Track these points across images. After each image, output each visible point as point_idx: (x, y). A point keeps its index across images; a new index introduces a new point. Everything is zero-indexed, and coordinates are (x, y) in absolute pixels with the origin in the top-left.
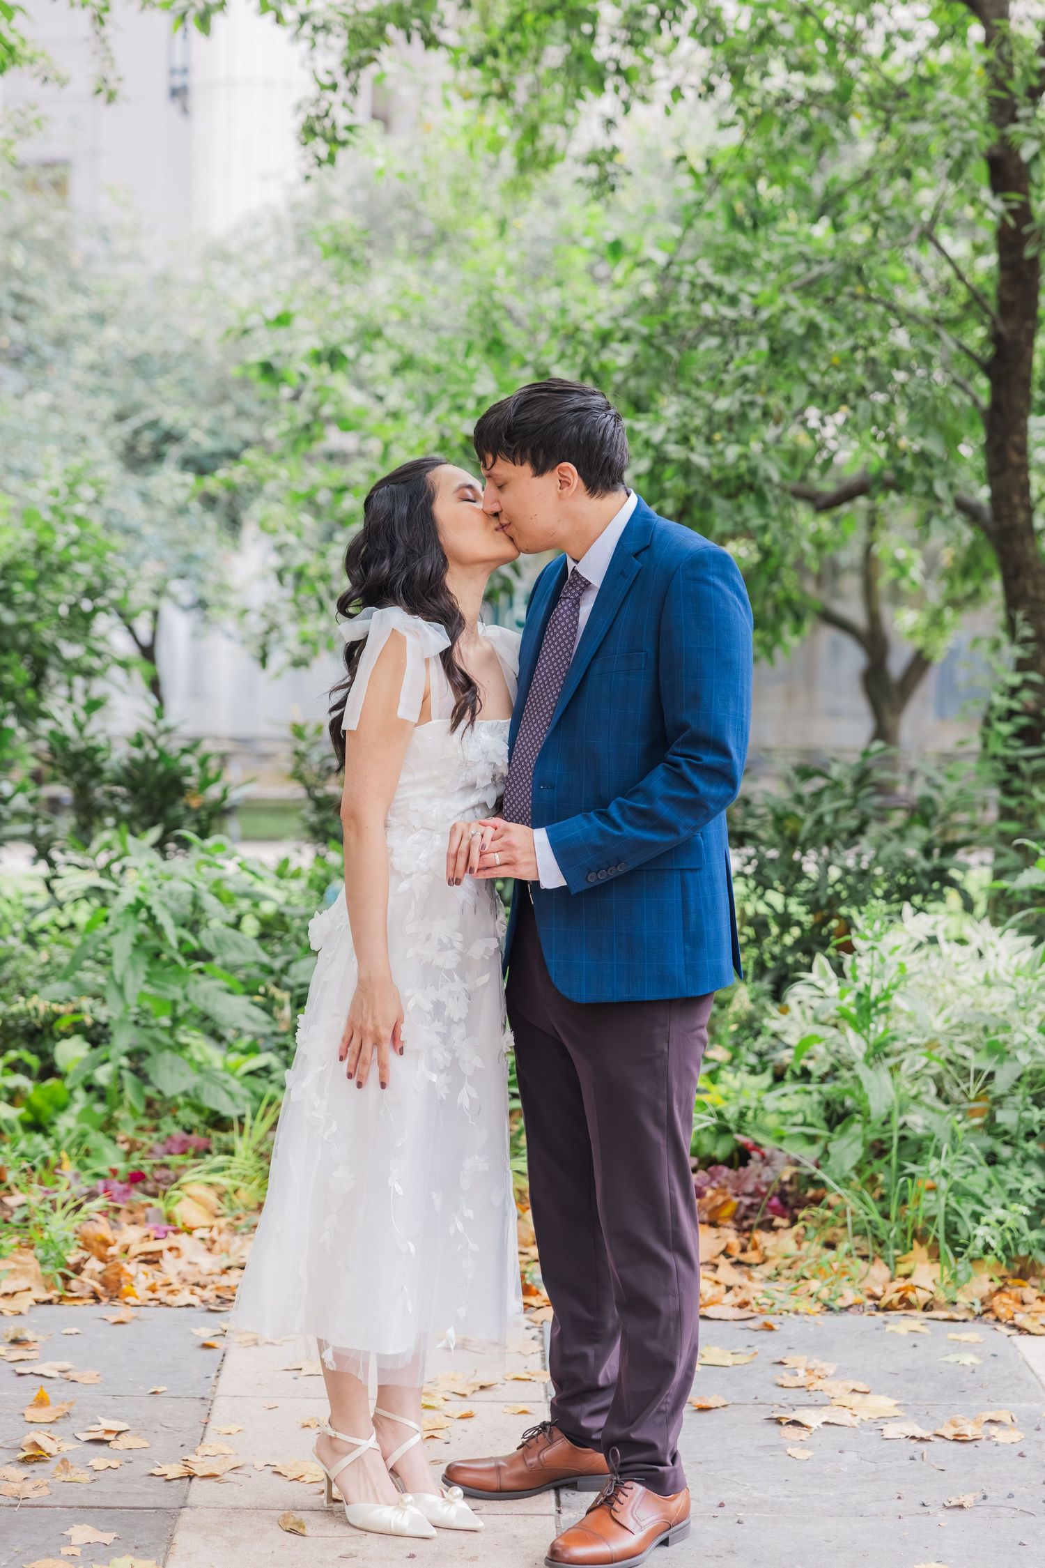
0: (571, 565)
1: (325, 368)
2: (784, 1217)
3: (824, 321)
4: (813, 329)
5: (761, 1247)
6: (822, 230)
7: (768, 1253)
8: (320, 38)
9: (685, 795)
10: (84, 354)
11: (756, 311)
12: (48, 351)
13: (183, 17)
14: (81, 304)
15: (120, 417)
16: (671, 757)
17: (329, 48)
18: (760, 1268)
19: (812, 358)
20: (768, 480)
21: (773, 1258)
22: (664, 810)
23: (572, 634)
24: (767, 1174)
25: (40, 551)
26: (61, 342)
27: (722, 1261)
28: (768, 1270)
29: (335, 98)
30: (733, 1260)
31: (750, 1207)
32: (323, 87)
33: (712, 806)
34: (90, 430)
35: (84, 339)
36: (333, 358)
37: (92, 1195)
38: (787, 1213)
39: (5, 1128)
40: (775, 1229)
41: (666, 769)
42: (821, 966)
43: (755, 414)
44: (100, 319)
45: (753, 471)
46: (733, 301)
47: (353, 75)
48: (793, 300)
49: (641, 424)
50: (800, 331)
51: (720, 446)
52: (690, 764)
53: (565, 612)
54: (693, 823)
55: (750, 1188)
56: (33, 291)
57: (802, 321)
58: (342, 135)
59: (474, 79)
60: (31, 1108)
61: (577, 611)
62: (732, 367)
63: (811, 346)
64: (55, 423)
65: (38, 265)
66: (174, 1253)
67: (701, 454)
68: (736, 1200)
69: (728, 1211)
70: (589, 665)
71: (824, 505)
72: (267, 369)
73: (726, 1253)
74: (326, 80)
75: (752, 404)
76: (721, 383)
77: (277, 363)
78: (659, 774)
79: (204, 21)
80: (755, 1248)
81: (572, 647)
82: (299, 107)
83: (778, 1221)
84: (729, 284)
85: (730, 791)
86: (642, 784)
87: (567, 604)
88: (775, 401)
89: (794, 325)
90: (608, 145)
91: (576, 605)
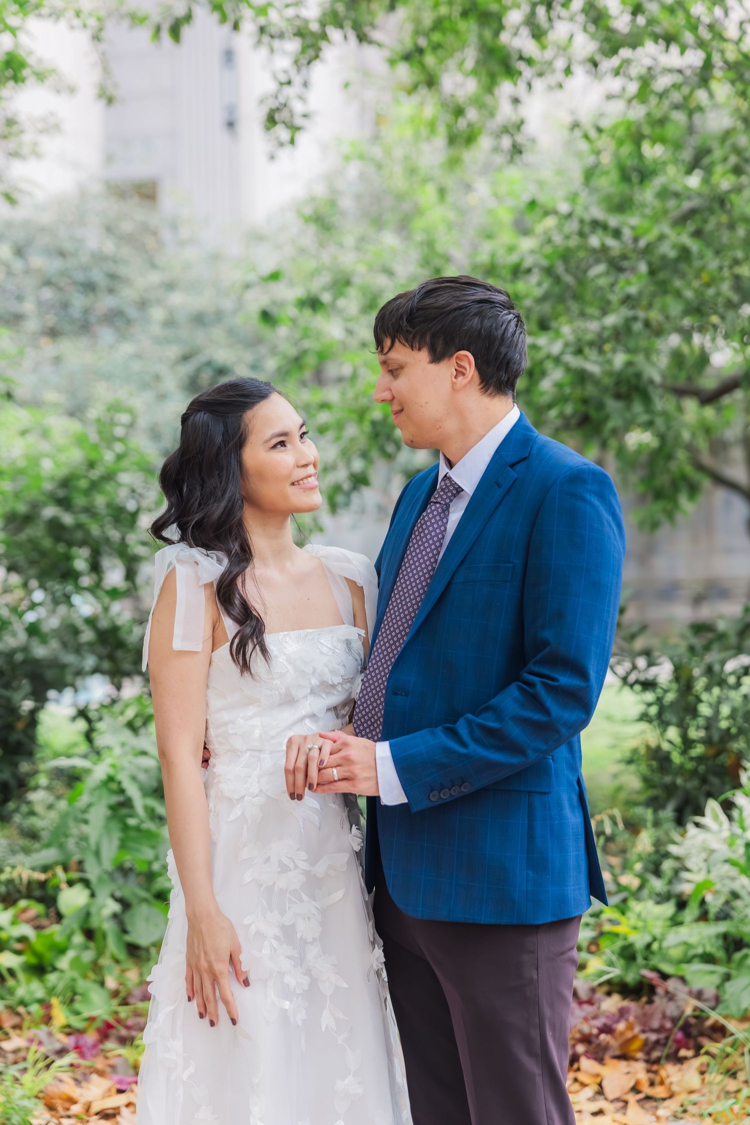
0: (443, 470)
1: (307, 312)
2: (688, 1048)
3: (694, 246)
4: (685, 254)
5: (667, 1082)
6: (694, 181)
7: (675, 1088)
8: (276, 43)
9: (537, 716)
10: (157, 314)
11: (636, 240)
12: (132, 312)
13: (158, 29)
14: (155, 278)
15: (185, 358)
16: (526, 676)
17: (284, 53)
18: (667, 1103)
19: (683, 276)
20: (651, 382)
21: (679, 1093)
22: (516, 732)
23: (439, 540)
24: (671, 1009)
25: (91, 465)
26: (143, 304)
27: (632, 1098)
28: (672, 1106)
29: (289, 91)
30: (641, 1096)
31: (657, 1042)
32: (281, 84)
33: (563, 731)
34: (163, 369)
35: (159, 302)
36: (313, 303)
37: (62, 1052)
38: (691, 1043)
39: (5, 974)
40: (681, 1060)
41: (520, 688)
42: (713, 810)
43: (637, 327)
44: (170, 286)
45: (638, 375)
46: (617, 234)
47: (304, 70)
48: (666, 228)
49: (542, 340)
50: (672, 254)
51: (609, 355)
52: (544, 684)
53: (434, 517)
54: (544, 747)
55: (656, 1024)
56: (122, 271)
57: (674, 246)
58: (298, 121)
59: (404, 71)
60: (36, 954)
61: (446, 517)
62: (617, 288)
63: (683, 267)
64: (136, 366)
65: (125, 252)
66: (131, 1109)
67: (595, 362)
68: (643, 1037)
69: (636, 1045)
70: (455, 572)
71: (709, 398)
72: (266, 316)
73: (635, 1089)
74: (283, 78)
75: (635, 319)
76: (609, 303)
77: (274, 311)
78: (513, 691)
79: (175, 31)
80: (662, 1083)
81: (438, 553)
82: (262, 101)
83: (683, 1053)
84: (613, 221)
85: (584, 716)
86: (494, 701)
87: (437, 509)
88: (654, 315)
89: (667, 250)
90: (514, 118)
91: (446, 509)
